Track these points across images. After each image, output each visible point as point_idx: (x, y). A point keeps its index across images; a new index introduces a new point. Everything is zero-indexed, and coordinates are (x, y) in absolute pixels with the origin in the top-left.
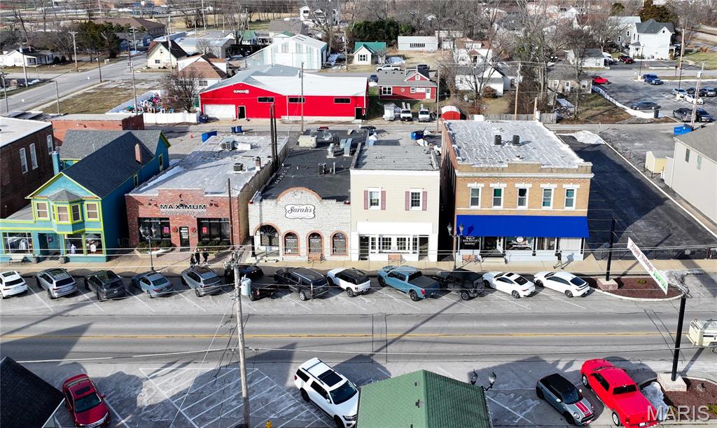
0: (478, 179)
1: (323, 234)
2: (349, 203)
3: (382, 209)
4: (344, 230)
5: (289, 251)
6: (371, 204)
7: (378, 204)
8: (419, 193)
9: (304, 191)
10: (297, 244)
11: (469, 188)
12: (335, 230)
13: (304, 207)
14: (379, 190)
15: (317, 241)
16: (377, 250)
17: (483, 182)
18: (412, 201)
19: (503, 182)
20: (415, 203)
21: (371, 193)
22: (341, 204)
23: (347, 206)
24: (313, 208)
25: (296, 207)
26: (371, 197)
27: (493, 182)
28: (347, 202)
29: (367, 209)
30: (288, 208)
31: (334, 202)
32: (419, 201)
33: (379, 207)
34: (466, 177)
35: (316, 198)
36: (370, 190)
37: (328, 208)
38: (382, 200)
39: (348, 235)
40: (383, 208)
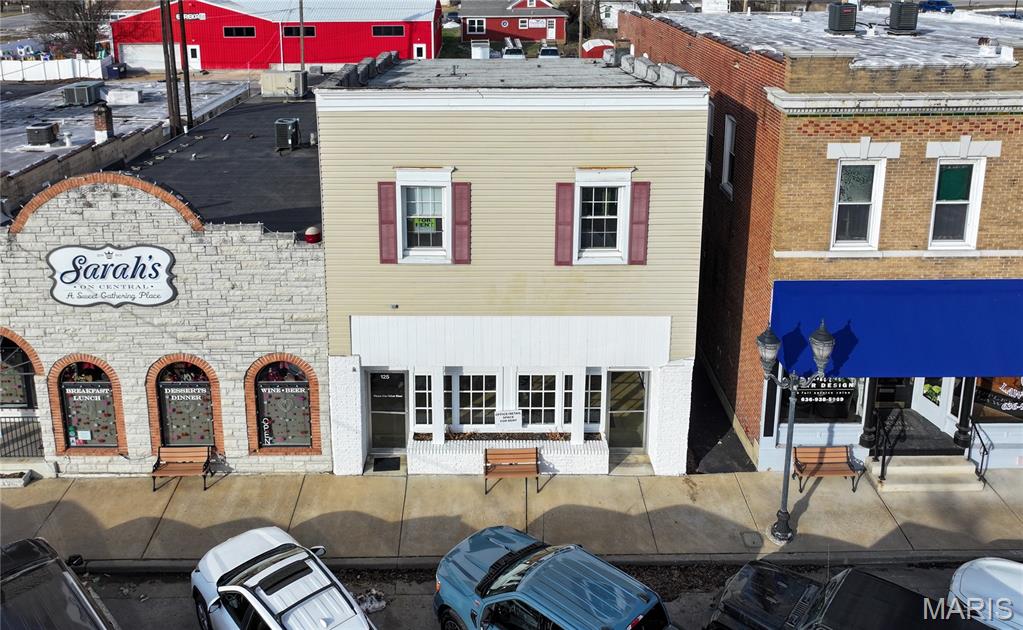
0: (875, 124)
1: (215, 368)
2: (317, 239)
3: (457, 261)
4: (299, 351)
5: (84, 435)
6: (412, 240)
7: (436, 241)
8: (613, 191)
9: (122, 188)
10: (110, 409)
11: (835, 162)
12: (264, 348)
13: (128, 258)
14: (443, 178)
15: (194, 394)
16: (437, 427)
17: (894, 133)
18: (585, 224)
19: (988, 135)
20: (598, 234)
21: (408, 191)
22: (284, 241)
23: (307, 251)
24: (165, 260)
25: (95, 258)
26: (409, 208)
27: (942, 137)
28: (310, 231)
29: (394, 261)
30: (62, 260)
31: (253, 232)
32: (613, 224)
33: (444, 253)
34: (824, 113)
35: (177, 217)
36: (403, 178)
37: (229, 258)
38: (456, 223)
39: (317, 370)
40: (461, 257)
